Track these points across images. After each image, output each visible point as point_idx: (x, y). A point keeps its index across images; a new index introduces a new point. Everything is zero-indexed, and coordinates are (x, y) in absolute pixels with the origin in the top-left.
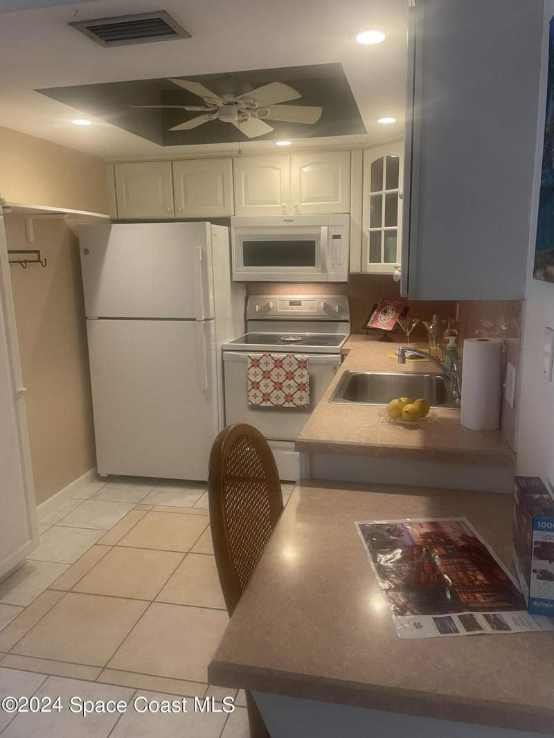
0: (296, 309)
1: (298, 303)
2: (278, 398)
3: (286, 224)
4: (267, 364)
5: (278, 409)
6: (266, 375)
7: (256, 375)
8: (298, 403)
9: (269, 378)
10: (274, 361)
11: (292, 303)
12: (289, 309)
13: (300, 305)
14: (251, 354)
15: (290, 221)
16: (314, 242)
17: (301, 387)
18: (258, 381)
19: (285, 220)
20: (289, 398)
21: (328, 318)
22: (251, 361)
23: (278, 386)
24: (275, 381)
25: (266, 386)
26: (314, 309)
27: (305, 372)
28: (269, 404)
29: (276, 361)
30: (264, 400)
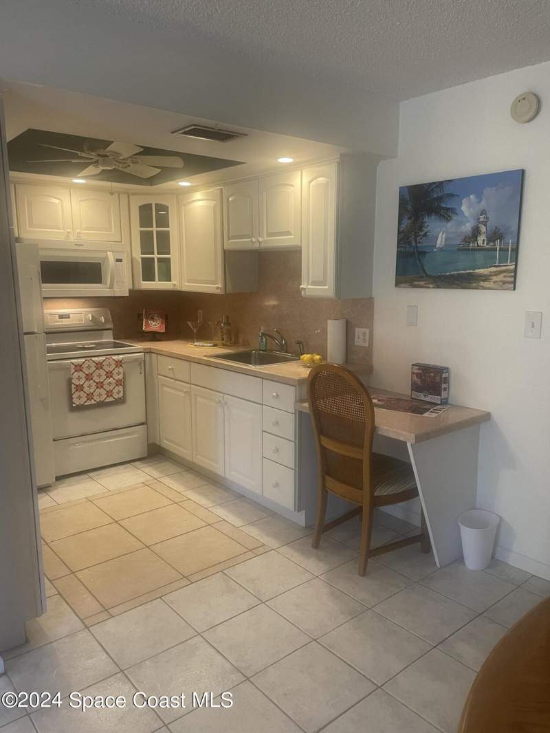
0: (65, 322)
1: (67, 316)
2: (100, 395)
3: (77, 248)
4: (89, 367)
5: (101, 405)
6: (89, 377)
7: (79, 378)
8: (116, 396)
9: (92, 379)
10: (95, 364)
11: (61, 317)
12: (59, 322)
13: (69, 318)
14: (73, 361)
15: (80, 245)
16: (100, 263)
17: (119, 383)
18: (81, 383)
19: (76, 245)
20: (109, 393)
21: (96, 327)
22: (74, 367)
23: (100, 385)
24: (96, 381)
25: (90, 386)
26: (82, 321)
27: (121, 370)
28: (93, 402)
29: (97, 364)
30: (88, 399)
